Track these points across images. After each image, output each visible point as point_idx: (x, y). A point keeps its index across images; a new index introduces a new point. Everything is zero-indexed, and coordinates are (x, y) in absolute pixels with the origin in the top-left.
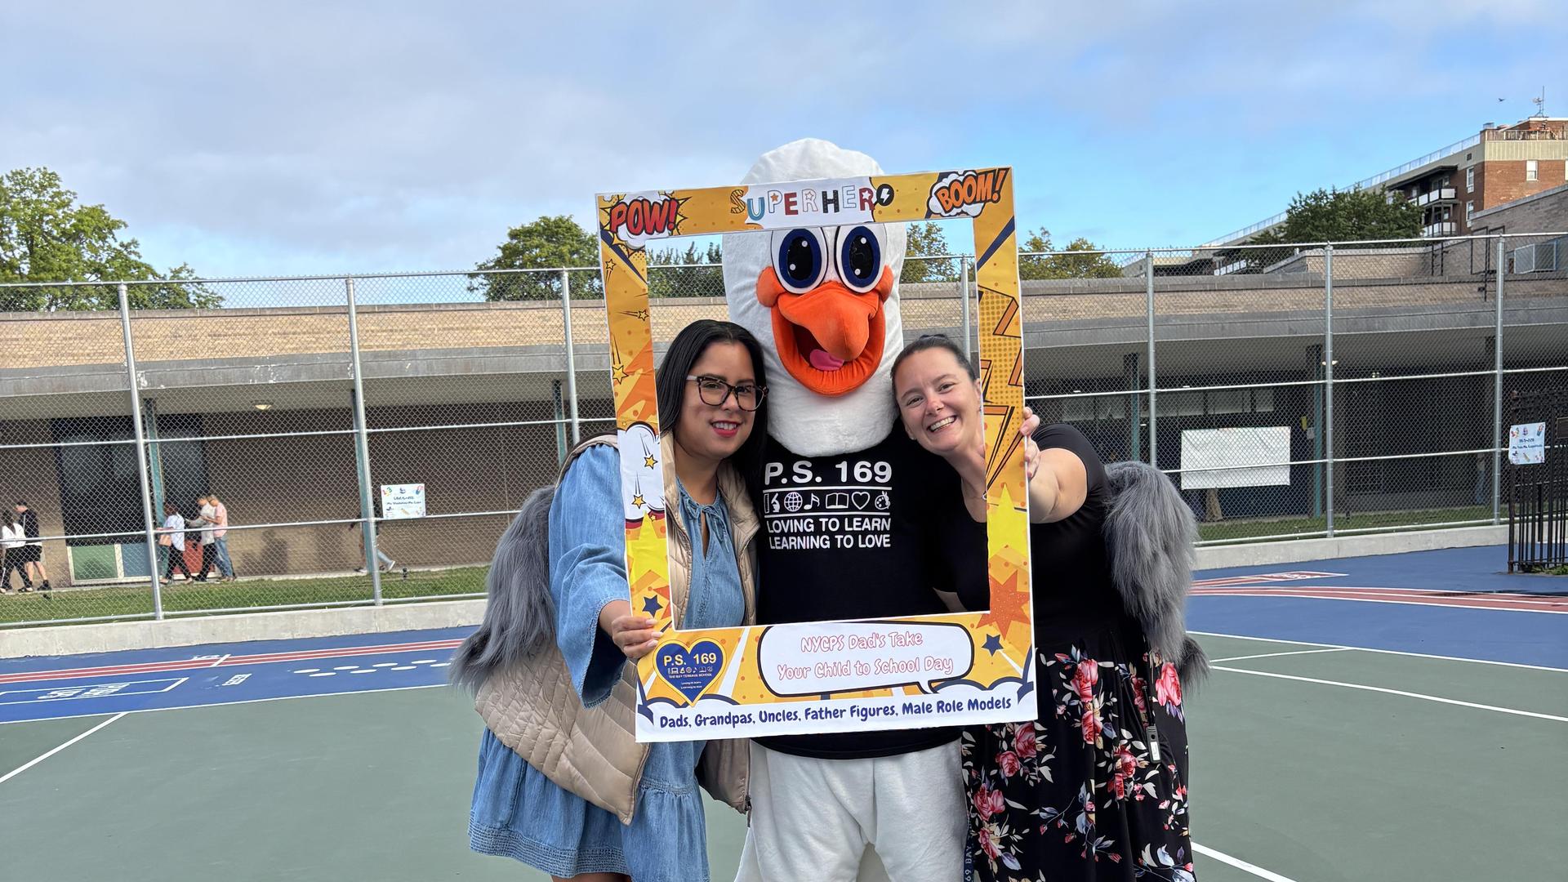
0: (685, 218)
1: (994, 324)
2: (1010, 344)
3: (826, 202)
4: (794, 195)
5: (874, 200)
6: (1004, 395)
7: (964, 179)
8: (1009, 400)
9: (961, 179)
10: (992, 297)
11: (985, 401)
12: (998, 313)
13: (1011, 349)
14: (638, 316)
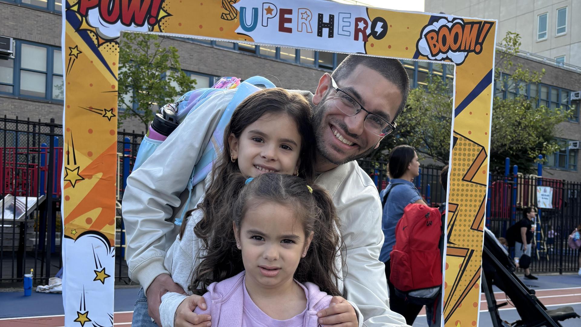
0: (169, 15)
1: (464, 170)
2: (476, 191)
3: (321, 25)
4: (290, 12)
5: (368, 31)
6: (466, 238)
8: (470, 243)
9: (450, 25)
10: (465, 145)
11: (449, 242)
12: (469, 160)
13: (476, 196)
14: (103, 115)
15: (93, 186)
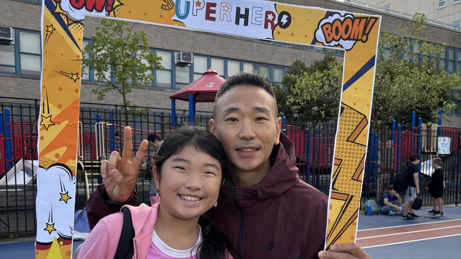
0: (122, 4)
1: (348, 133)
2: (357, 150)
3: (238, 16)
4: (214, 5)
5: (276, 22)
6: (347, 186)
7: (344, 20)
8: (351, 190)
9: (342, 19)
10: (350, 113)
11: (333, 188)
12: (353, 125)
13: (357, 154)
14: (70, 77)
15: (61, 130)
